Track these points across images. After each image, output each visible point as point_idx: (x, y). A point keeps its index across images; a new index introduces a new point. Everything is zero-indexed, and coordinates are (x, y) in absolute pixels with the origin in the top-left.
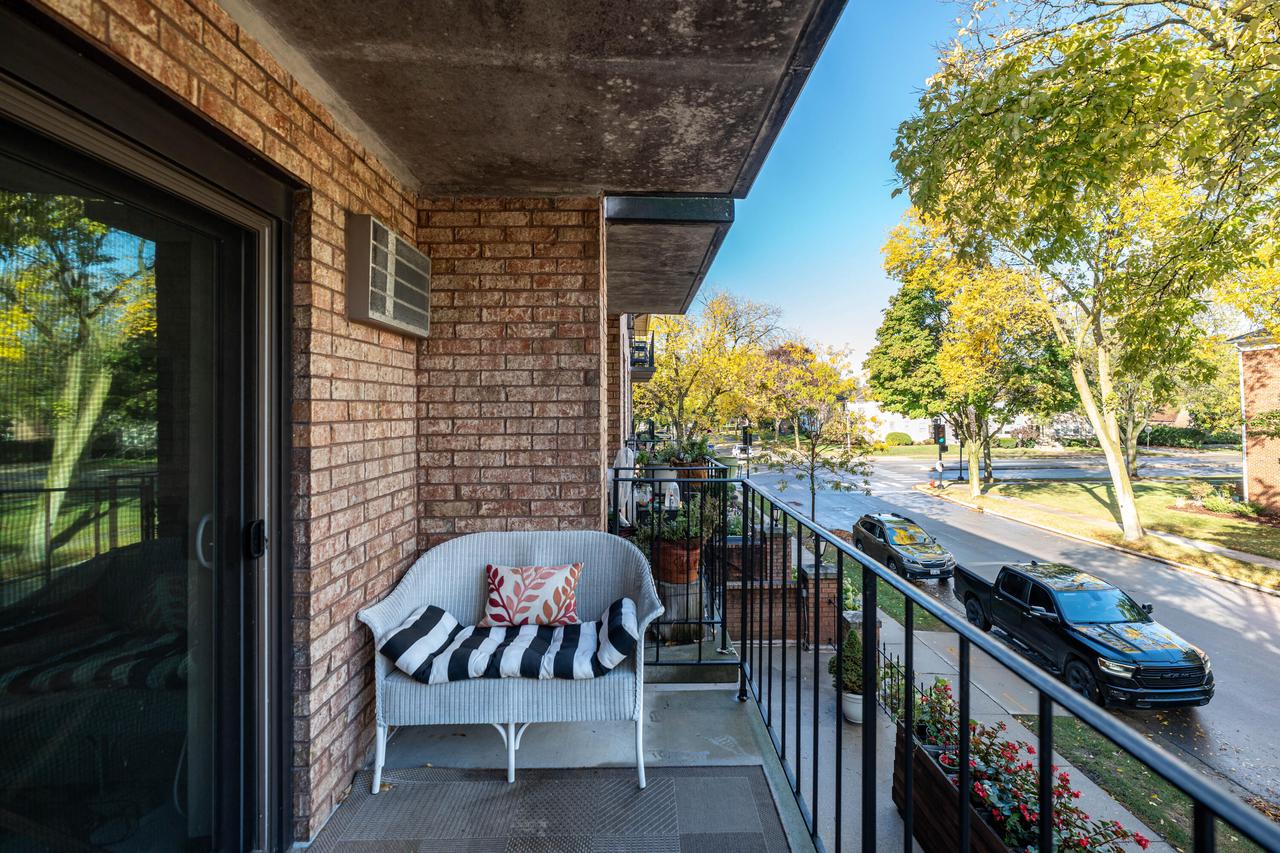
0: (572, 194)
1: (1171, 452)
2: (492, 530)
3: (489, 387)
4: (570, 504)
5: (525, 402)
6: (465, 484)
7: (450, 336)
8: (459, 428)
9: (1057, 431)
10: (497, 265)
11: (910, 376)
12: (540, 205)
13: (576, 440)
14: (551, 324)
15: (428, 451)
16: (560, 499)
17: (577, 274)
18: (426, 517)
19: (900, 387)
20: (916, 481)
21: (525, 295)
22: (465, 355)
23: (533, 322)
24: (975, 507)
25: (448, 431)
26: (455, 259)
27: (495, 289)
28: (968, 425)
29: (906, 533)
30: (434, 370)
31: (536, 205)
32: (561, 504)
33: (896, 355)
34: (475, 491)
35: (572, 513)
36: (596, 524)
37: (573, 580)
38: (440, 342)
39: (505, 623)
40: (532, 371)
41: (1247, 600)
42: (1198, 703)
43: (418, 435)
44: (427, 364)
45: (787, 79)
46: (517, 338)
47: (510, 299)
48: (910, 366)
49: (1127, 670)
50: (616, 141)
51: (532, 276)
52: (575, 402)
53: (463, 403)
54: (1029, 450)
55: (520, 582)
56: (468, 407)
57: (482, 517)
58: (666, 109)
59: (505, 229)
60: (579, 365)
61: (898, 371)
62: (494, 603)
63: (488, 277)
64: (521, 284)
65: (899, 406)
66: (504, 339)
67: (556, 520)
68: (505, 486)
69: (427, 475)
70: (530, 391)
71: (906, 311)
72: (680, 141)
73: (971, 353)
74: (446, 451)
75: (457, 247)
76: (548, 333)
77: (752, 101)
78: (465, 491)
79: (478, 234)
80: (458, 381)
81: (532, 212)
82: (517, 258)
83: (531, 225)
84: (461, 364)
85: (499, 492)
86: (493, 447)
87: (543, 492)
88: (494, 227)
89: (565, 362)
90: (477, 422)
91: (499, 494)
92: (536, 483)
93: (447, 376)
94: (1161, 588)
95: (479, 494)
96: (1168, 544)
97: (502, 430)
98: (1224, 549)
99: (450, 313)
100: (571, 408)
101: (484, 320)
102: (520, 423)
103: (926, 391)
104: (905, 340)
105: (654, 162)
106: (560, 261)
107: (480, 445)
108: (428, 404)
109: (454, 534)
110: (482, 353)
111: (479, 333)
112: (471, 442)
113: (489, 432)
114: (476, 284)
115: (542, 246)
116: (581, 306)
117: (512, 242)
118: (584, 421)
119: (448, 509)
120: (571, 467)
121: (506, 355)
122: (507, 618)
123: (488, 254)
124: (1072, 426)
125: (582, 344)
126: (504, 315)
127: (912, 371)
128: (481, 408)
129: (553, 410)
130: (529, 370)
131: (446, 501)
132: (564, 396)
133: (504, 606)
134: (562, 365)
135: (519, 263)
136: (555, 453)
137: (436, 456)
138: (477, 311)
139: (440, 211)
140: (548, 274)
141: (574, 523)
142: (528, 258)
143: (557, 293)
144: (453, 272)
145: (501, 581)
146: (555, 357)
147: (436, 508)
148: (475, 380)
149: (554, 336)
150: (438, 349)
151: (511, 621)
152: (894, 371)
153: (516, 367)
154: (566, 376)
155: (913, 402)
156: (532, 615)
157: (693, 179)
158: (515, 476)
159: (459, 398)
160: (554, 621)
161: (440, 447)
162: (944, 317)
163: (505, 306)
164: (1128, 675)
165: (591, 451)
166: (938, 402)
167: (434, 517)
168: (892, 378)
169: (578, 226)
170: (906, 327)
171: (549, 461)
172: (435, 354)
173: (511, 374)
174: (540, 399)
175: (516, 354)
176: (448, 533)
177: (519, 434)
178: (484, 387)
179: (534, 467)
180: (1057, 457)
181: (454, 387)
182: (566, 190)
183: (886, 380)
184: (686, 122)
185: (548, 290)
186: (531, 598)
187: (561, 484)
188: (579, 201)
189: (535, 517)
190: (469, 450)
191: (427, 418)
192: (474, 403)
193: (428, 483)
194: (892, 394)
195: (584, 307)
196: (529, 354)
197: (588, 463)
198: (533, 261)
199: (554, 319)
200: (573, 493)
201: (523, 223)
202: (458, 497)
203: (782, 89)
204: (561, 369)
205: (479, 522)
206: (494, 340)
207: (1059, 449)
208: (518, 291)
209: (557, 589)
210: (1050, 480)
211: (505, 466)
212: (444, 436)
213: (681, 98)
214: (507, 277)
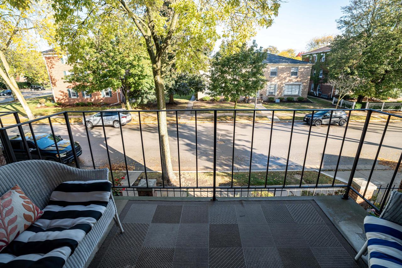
39: (4, 248)
42: (80, 155)
49: (64, 154)
98: (58, 116)
122: (4, 244)
151: (7, 243)
160: (35, 220)
186: (12, 221)
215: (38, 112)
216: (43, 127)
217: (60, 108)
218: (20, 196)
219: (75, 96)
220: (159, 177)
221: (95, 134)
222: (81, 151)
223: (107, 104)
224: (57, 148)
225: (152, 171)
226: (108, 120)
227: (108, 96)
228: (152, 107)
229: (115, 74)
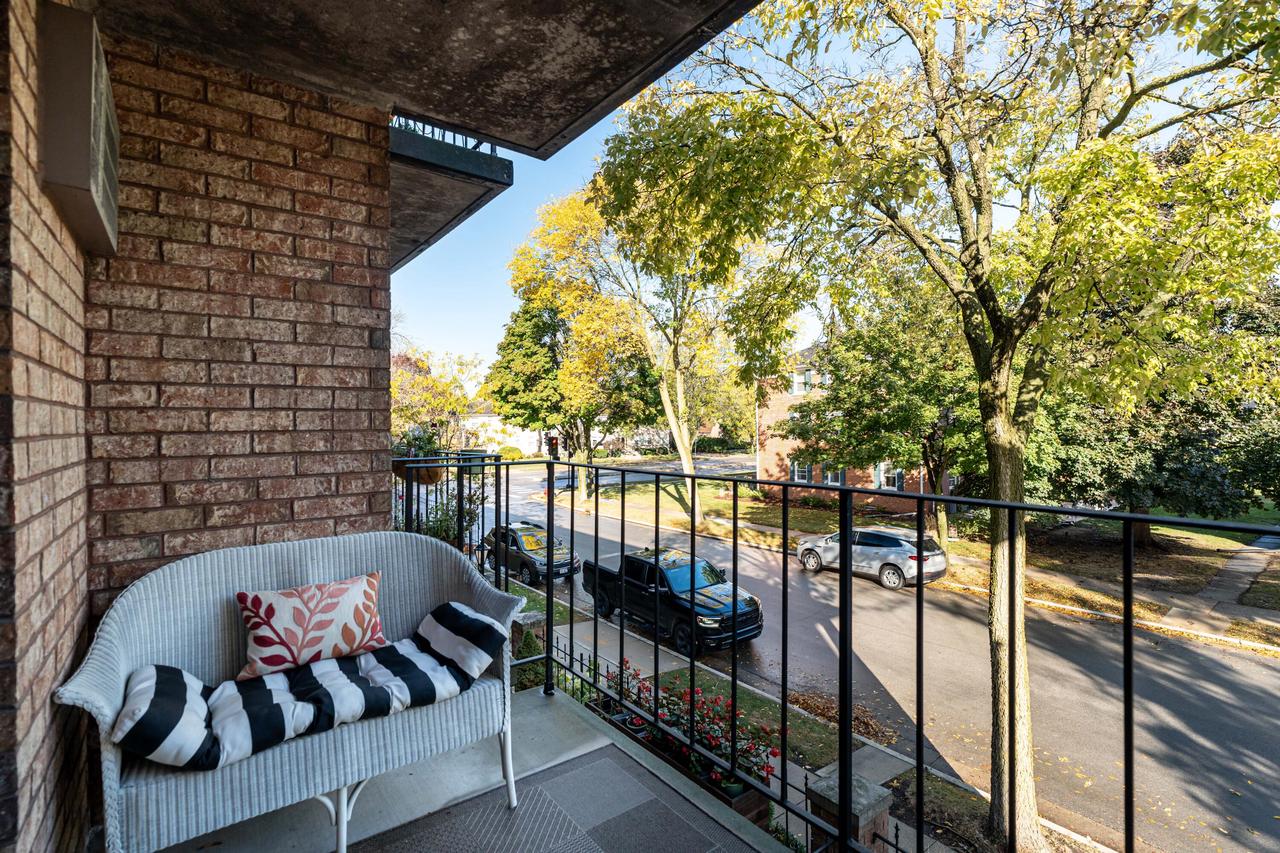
0: (354, 97)
1: (708, 456)
2: (231, 545)
3: (224, 340)
4: (350, 500)
5: (284, 365)
6: (184, 483)
7: (151, 257)
8: (169, 398)
9: (637, 442)
10: (237, 166)
11: (531, 391)
12: (305, 99)
13: (358, 417)
14: (322, 263)
15: (108, 432)
16: (337, 494)
17: (358, 203)
18: (106, 538)
19: (522, 401)
20: (530, 491)
21: (282, 217)
22: (181, 289)
23: (295, 255)
24: (583, 510)
25: (149, 403)
26: (160, 141)
27: (233, 201)
28: (578, 437)
29: (534, 539)
30: (120, 307)
31: (300, 97)
32: (338, 501)
33: (519, 370)
34: (200, 492)
35: (354, 511)
36: (386, 523)
37: (373, 593)
38: (133, 264)
39: (286, 665)
40: (294, 324)
41: (766, 558)
42: (755, 636)
43: (89, 407)
44: (104, 295)
45: (691, 37)
46: (271, 276)
47: (259, 219)
48: (531, 381)
49: (716, 622)
50: (466, 43)
51: (293, 193)
52: (357, 368)
53: (176, 360)
54: (616, 459)
55: (300, 606)
56: (187, 367)
57: (214, 528)
58: (555, 24)
59: (250, 117)
60: (362, 321)
61: (519, 385)
62: (264, 642)
63: (221, 181)
64: (277, 200)
65: (520, 420)
66: (253, 273)
67: (331, 522)
68: (252, 482)
69: (108, 470)
70: (291, 352)
71: (527, 327)
72: (539, 70)
73: (587, 370)
74: (147, 433)
75: (164, 123)
76: (318, 274)
77: (644, 48)
78: (182, 492)
79: (203, 113)
80: (168, 327)
81: (293, 104)
82: (269, 163)
83: (291, 122)
84: (171, 302)
85: (241, 491)
86: (232, 427)
87: (312, 486)
88: (231, 111)
89: (342, 315)
90: (202, 390)
91: (242, 493)
92: (298, 475)
93: (145, 318)
94: (718, 558)
95: (208, 496)
96: (718, 525)
97: (246, 403)
98: (749, 524)
99: (153, 222)
100: (352, 376)
101: (215, 241)
102: (276, 394)
103: (545, 405)
104: (526, 355)
105: (488, 86)
106: (335, 181)
107: (208, 424)
108: (108, 360)
109: (161, 559)
110: (210, 290)
111: (205, 259)
112: (194, 420)
113: (224, 404)
114: (200, 186)
115: (307, 155)
116: (365, 246)
117: (260, 139)
118: (369, 394)
119: (151, 522)
120: (351, 452)
121: (252, 297)
122: (290, 658)
123: (220, 147)
124: (647, 438)
125: (367, 294)
126: (249, 240)
127: (532, 385)
128: (209, 370)
129: (325, 378)
130: (290, 322)
131: (145, 510)
132: (342, 360)
133: (282, 643)
134: (339, 319)
135: (274, 172)
136: (330, 434)
137: (126, 441)
138: (203, 227)
139: (129, 58)
140: (317, 195)
141: (356, 524)
142: (286, 167)
143: (331, 223)
144: (157, 159)
145: (270, 611)
146: (329, 308)
147: (126, 522)
148: (200, 328)
149: (326, 280)
150: (128, 274)
151: (295, 661)
152: (516, 385)
153: (270, 315)
154: (345, 335)
155: (533, 414)
156: (326, 647)
157: (513, 121)
158: (268, 466)
159: (170, 352)
160: (359, 648)
161: (134, 427)
162: (560, 336)
163: (249, 226)
164: (716, 625)
165: (379, 431)
166: (555, 415)
167: (123, 536)
168: (514, 392)
169: (361, 142)
170: (527, 343)
171: (321, 445)
172: (123, 282)
173: (261, 325)
174: (306, 361)
175: (268, 297)
176: (150, 558)
177: (274, 409)
178: (216, 339)
179: (298, 454)
180: (637, 464)
181: (161, 337)
182: (347, 89)
183: (507, 394)
184: (562, 48)
185: (318, 217)
186: (322, 625)
187: (338, 476)
188: (363, 109)
189: (299, 521)
190: (189, 432)
191: (108, 380)
192: (197, 362)
193: (109, 483)
194: (513, 408)
195: (370, 248)
196: (289, 300)
197: (375, 446)
198: (296, 173)
199: (327, 257)
200: (355, 486)
201: (280, 116)
202: (168, 500)
203: (678, 47)
204: (338, 324)
205: (207, 537)
206: (232, 273)
207: (638, 457)
208: (274, 210)
209: (357, 606)
210: (636, 483)
211: (253, 453)
212: (142, 410)
213: (580, 18)
214: (254, 187)
215: (715, 508)
216: (712, 544)
217: (762, 505)
218: (365, 592)
219: (803, 477)
220: (974, 817)
221: (816, 590)
222: (760, 627)
223: (884, 512)
224: (693, 597)
225: (958, 782)
226: (869, 558)
227: (891, 488)
228: (1040, 544)
229: (905, 420)
